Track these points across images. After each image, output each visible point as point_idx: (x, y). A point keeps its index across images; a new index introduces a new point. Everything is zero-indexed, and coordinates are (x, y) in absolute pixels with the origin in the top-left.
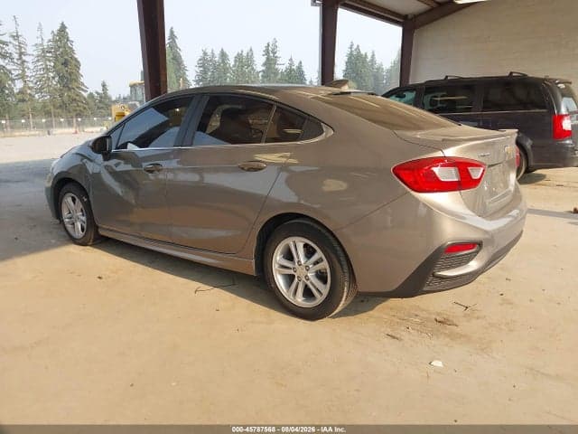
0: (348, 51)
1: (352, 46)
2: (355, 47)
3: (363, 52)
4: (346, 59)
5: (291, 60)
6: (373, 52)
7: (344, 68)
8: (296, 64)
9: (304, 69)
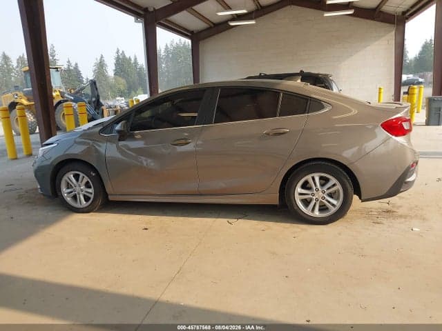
0: (116, 55)
1: (118, 52)
2: (121, 52)
3: (127, 56)
4: (115, 61)
5: (69, 62)
6: (135, 56)
7: (114, 68)
8: (73, 64)
9: (80, 69)
